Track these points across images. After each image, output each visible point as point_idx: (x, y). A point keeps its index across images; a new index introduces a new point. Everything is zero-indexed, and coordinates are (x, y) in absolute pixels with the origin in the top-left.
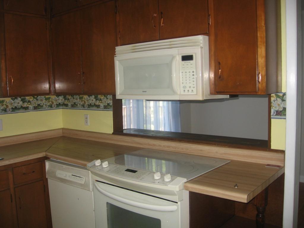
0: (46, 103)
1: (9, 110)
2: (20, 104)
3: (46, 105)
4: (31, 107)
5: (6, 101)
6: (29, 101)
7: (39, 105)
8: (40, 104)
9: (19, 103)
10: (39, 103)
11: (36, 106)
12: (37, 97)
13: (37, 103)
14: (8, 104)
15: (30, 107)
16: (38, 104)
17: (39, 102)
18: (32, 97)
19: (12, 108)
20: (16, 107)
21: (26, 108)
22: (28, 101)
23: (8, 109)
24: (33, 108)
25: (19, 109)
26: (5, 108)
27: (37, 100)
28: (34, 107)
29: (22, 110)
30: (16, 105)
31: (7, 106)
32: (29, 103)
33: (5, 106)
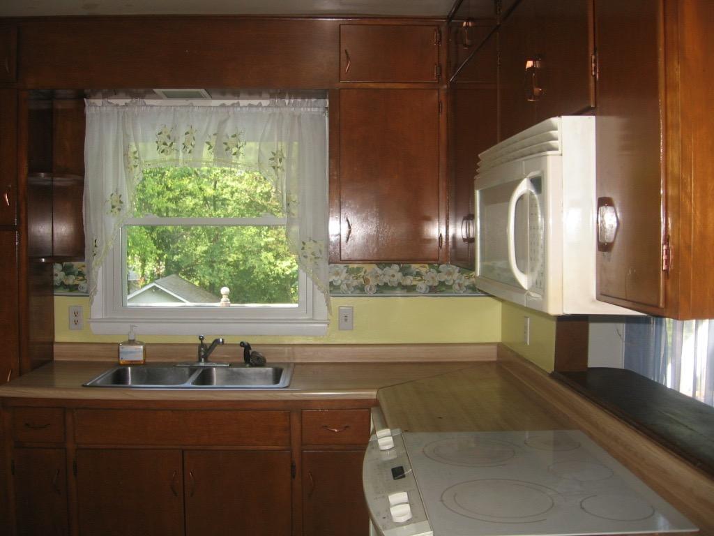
0: (461, 279)
1: (370, 289)
2: (395, 279)
3: (460, 285)
4: (422, 285)
5: (364, 270)
6: (418, 274)
7: (442, 283)
8: (444, 282)
9: (393, 276)
10: (442, 280)
11: (436, 284)
12: (439, 266)
13: (437, 279)
14: (369, 277)
15: (420, 286)
16: (440, 281)
17: (443, 277)
18: (427, 265)
19: (378, 286)
20: (386, 284)
21: (410, 289)
22: (415, 273)
23: (367, 288)
24: (426, 289)
25: (393, 288)
26: (362, 285)
27: (439, 272)
28: (430, 287)
29: (398, 292)
30: (386, 279)
31: (366, 281)
32: (419, 278)
33: (362, 280)
